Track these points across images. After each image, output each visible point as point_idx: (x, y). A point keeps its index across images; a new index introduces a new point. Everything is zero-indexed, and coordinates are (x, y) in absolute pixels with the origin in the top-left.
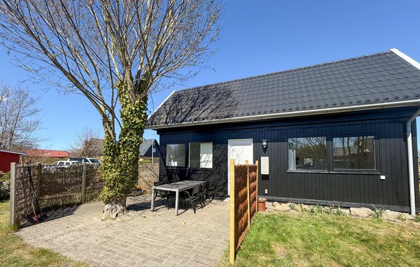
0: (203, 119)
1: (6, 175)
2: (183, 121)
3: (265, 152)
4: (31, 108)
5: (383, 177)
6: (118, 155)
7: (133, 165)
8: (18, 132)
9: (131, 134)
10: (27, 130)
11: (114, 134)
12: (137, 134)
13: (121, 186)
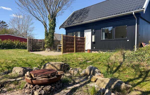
0: (75, 23)
1: (26, 43)
2: (70, 25)
3: (94, 34)
4: (31, 22)
5: (128, 41)
6: (48, 36)
7: (52, 38)
8: (28, 32)
9: (51, 30)
10: (30, 31)
11: (47, 30)
12: (52, 30)
13: (49, 44)
